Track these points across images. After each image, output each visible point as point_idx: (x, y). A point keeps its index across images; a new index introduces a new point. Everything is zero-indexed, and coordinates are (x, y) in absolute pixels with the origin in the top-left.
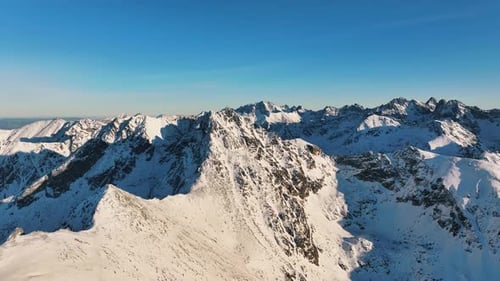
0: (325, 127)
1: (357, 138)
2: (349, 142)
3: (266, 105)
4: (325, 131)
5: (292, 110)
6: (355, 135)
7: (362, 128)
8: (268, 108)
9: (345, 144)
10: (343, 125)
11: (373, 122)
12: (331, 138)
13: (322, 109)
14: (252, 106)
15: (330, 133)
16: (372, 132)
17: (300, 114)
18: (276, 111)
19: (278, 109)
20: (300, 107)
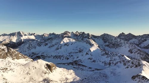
0: (47, 42)
1: (61, 47)
2: (58, 49)
3: (21, 33)
4: (47, 44)
5: (31, 35)
6: (60, 46)
7: (62, 43)
8: (22, 34)
9: (56, 50)
10: (54, 42)
11: (66, 40)
12: (50, 47)
13: (43, 34)
14: (15, 33)
15: (49, 45)
16: (66, 44)
17: (35, 36)
18: (25, 35)
19: (26, 34)
20: (34, 34)
